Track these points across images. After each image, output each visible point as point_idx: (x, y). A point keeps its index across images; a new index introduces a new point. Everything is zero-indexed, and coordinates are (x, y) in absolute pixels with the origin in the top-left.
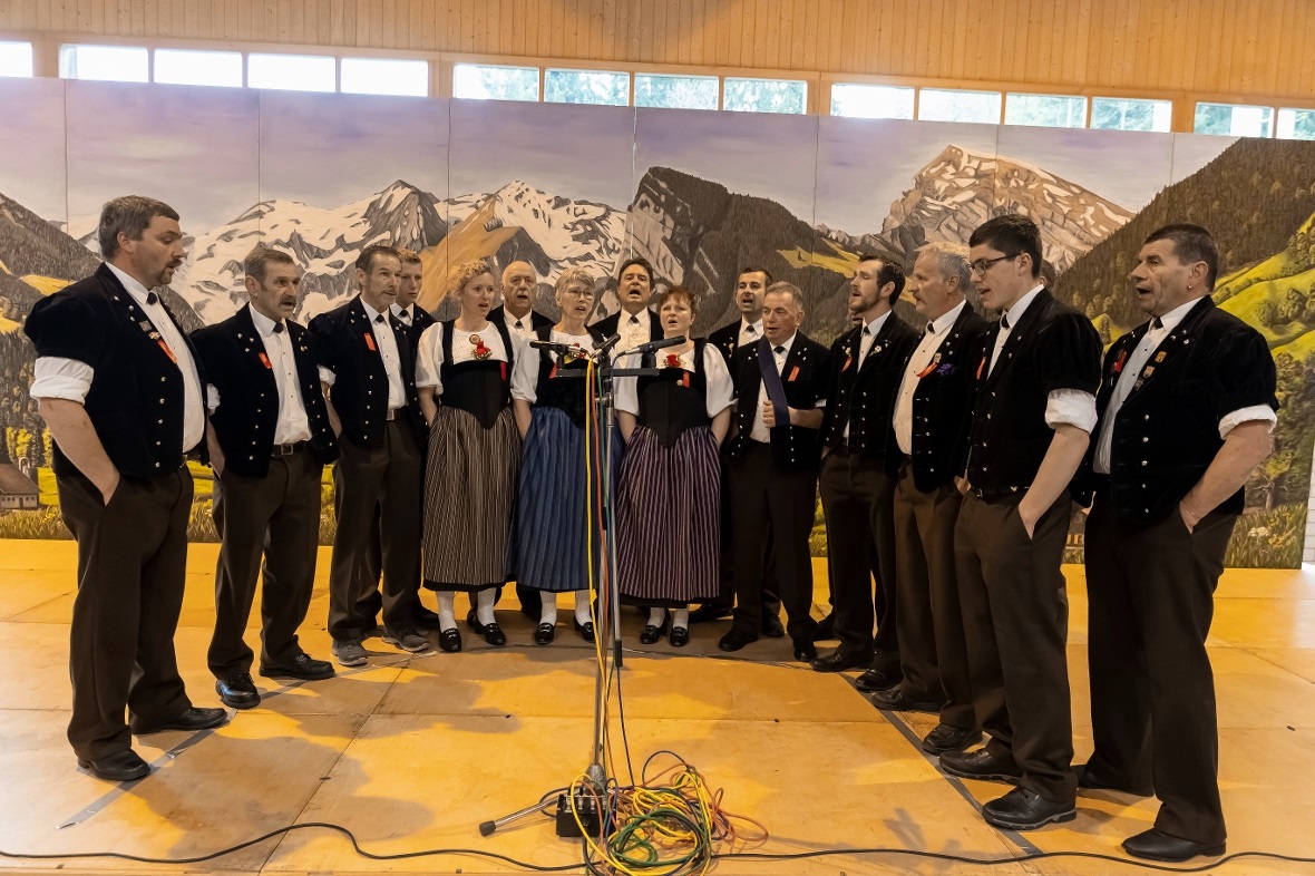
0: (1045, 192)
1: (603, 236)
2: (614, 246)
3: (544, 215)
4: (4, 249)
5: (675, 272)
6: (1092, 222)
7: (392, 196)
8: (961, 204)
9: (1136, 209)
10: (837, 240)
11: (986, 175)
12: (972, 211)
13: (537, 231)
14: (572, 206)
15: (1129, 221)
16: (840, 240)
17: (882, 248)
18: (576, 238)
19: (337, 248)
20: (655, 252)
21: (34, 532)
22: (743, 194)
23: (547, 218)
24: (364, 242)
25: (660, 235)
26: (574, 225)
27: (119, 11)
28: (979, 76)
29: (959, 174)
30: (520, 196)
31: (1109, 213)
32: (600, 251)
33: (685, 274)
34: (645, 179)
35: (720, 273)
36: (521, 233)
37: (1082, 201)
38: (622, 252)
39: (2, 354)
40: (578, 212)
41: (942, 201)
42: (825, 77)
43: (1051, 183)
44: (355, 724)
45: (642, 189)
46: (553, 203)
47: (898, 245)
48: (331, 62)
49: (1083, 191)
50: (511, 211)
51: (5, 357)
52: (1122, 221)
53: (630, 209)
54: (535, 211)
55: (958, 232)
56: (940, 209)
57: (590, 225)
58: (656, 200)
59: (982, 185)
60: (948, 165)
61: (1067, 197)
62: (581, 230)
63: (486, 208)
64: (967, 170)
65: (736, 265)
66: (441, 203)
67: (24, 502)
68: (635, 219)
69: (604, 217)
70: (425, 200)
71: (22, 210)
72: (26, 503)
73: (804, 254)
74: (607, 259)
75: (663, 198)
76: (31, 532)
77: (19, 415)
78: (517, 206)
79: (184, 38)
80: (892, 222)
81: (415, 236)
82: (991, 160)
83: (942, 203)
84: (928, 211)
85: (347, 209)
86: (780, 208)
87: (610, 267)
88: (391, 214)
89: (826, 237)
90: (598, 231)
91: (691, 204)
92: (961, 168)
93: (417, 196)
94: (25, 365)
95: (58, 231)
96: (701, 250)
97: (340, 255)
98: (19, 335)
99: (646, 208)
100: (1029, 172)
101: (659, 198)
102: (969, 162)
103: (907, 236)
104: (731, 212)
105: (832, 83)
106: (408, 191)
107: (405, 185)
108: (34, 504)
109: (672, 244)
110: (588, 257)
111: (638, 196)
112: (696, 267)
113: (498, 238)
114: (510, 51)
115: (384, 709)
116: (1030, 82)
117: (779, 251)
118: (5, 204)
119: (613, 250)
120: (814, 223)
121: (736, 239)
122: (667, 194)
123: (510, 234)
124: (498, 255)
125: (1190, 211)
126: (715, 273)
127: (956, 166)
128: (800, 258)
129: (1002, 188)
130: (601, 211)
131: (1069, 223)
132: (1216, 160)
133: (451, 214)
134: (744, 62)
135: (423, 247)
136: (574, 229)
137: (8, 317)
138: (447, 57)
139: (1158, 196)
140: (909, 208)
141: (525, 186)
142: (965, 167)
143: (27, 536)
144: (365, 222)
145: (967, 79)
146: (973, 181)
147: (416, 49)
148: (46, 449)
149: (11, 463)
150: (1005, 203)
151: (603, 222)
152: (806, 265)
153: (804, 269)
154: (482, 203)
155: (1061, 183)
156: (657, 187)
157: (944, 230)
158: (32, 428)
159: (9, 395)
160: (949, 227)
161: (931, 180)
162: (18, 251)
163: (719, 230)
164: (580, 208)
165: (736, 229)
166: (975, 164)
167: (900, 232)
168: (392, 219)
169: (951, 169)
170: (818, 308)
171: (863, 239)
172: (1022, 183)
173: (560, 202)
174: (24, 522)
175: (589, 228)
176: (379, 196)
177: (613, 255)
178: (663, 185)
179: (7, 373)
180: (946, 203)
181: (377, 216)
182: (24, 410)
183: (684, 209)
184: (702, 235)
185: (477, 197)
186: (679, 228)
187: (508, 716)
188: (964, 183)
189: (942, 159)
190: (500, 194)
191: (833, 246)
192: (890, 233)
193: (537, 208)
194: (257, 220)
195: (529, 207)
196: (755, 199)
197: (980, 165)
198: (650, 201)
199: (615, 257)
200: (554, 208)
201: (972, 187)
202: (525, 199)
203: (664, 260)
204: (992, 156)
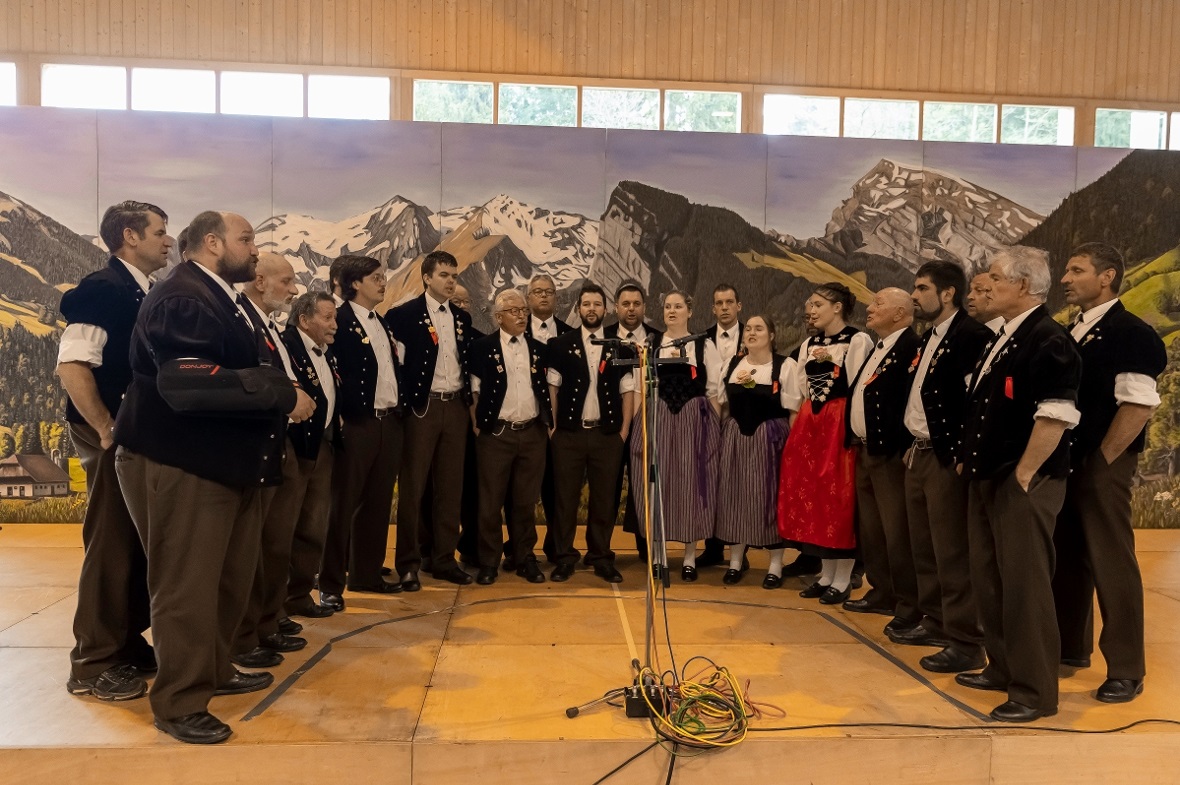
0: (967, 199)
1: (579, 243)
2: (589, 251)
3: (526, 225)
4: (40, 261)
5: (643, 273)
6: (1008, 225)
7: (391, 209)
8: (894, 210)
9: (1046, 213)
10: (785, 243)
11: (914, 185)
12: (904, 217)
13: (520, 239)
14: (551, 216)
15: (1040, 223)
16: (789, 244)
17: (826, 250)
18: (555, 245)
20: (625, 256)
21: (64, 516)
22: (703, 204)
23: (529, 227)
25: (630, 240)
26: (553, 233)
27: (98, 34)
28: (898, 87)
29: (892, 184)
30: (505, 208)
31: (1023, 217)
32: (576, 256)
33: (652, 275)
34: (616, 192)
35: (683, 274)
36: (506, 241)
37: (999, 207)
38: (596, 256)
39: (37, 355)
40: (557, 221)
41: (877, 208)
42: (758, 88)
43: (972, 191)
45: (613, 201)
46: (534, 214)
47: (839, 247)
48: (300, 77)
49: (1000, 197)
51: (39, 359)
52: (1034, 223)
53: (602, 218)
54: (519, 222)
55: (891, 236)
56: (875, 215)
57: (568, 233)
58: (625, 210)
59: (912, 193)
60: (881, 176)
61: (985, 203)
62: (560, 238)
63: (475, 219)
64: (898, 180)
65: (697, 267)
66: (435, 215)
67: (56, 489)
68: (607, 227)
69: (580, 225)
70: (420, 213)
71: (57, 225)
72: (57, 491)
73: (757, 256)
74: (583, 263)
75: (632, 208)
76: (61, 517)
77: (52, 411)
78: (502, 217)
79: (160, 58)
80: (834, 226)
81: (412, 245)
82: (919, 172)
83: (877, 210)
84: (865, 216)
85: (350, 222)
86: (735, 216)
87: (586, 270)
88: (390, 225)
89: (776, 240)
90: (575, 237)
91: (657, 213)
92: (893, 179)
93: (413, 210)
95: (91, 245)
98: (53, 338)
99: (616, 218)
100: (952, 181)
101: (628, 209)
102: (900, 174)
103: (847, 239)
104: (692, 221)
105: (763, 94)
106: (405, 205)
107: (403, 199)
108: (64, 491)
109: (639, 248)
110: (566, 261)
111: (610, 207)
112: (662, 269)
113: (485, 246)
114: (465, 67)
116: (945, 92)
117: (735, 254)
118: (42, 221)
119: (589, 255)
120: (765, 229)
121: (697, 243)
122: (635, 205)
123: (496, 242)
124: (486, 260)
125: (1092, 214)
126: (679, 274)
127: (889, 177)
128: (753, 259)
129: (929, 196)
130: (577, 221)
131: (989, 226)
132: (1114, 169)
133: (443, 225)
134: (683, 76)
135: (418, 254)
136: (553, 236)
137: (43, 321)
138: (407, 74)
139: (1065, 201)
140: (848, 213)
141: (510, 199)
142: (897, 178)
143: (57, 521)
144: (367, 233)
145: (888, 89)
147: (378, 67)
149: (44, 454)
150: (932, 209)
151: (579, 230)
152: (759, 265)
153: (757, 269)
154: (471, 214)
155: (980, 191)
156: (626, 199)
157: (879, 233)
159: (44, 392)
160: (883, 231)
161: (867, 190)
162: (53, 262)
163: (682, 236)
164: (558, 218)
165: (697, 235)
166: (905, 175)
167: (841, 236)
168: (391, 229)
169: (884, 180)
170: (770, 304)
171: (809, 241)
172: (946, 192)
173: (541, 213)
174: (55, 507)
175: (567, 236)
176: (379, 210)
177: (588, 259)
178: (631, 197)
179: (42, 372)
180: (880, 210)
181: (378, 227)
182: (57, 405)
183: (651, 217)
184: (666, 240)
185: (467, 209)
186: (646, 234)
187: (554, 645)
188: (896, 191)
189: (876, 171)
190: (487, 207)
191: (783, 249)
192: (832, 236)
193: (520, 218)
194: (269, 232)
195: (513, 218)
196: (713, 208)
197: (909, 176)
198: (620, 211)
199: (590, 261)
200: (535, 218)
201: (902, 195)
202: (509, 211)
203: (633, 262)
204: (920, 168)
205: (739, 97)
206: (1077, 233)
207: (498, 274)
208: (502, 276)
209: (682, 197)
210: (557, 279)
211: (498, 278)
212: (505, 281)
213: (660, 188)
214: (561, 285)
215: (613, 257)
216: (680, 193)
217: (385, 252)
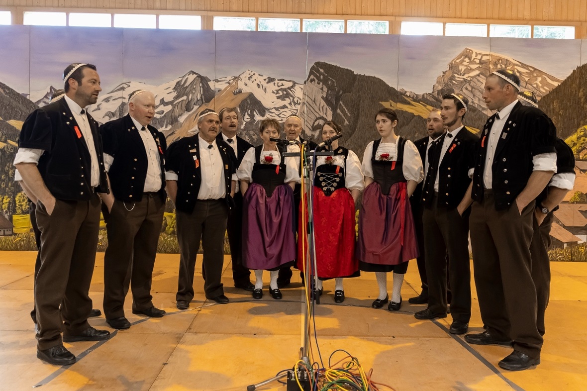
0: (516, 70)
1: (292, 96)
2: (297, 101)
3: (262, 86)
5: (328, 113)
6: (540, 85)
7: (187, 78)
8: (473, 77)
9: (563, 78)
10: (409, 96)
11: (485, 62)
12: (478, 81)
13: (259, 95)
14: (276, 82)
15: (559, 84)
16: (411, 96)
17: (433, 100)
18: (278, 98)
19: (160, 104)
20: (318, 104)
21: (10, 247)
22: (362, 74)
23: (264, 88)
24: (173, 101)
25: (321, 95)
26: (277, 91)
28: (475, 16)
29: (472, 62)
30: (251, 77)
31: (549, 80)
32: (290, 104)
33: (333, 115)
34: (313, 68)
35: (351, 114)
36: (251, 96)
37: (535, 75)
38: (301, 104)
40: (279, 84)
42: (398, 19)
43: (519, 66)
44: (178, 338)
45: (311, 73)
46: (267, 81)
48: (154, 17)
49: (535, 69)
50: (246, 85)
52: (556, 84)
53: (305, 83)
54: (258, 85)
55: (471, 92)
56: (462, 80)
57: (286, 91)
58: (318, 78)
59: (483, 67)
60: (465, 58)
61: (527, 73)
62: (281, 94)
63: (234, 83)
64: (475, 60)
65: (359, 110)
66: (212, 81)
67: (6, 232)
68: (308, 88)
69: (292, 87)
70: (204, 80)
71: (8, 88)
73: (393, 104)
74: (294, 108)
75: (322, 77)
76: (8, 247)
77: (4, 189)
78: (249, 82)
79: (83, 7)
80: (438, 87)
81: (199, 98)
82: (487, 55)
83: (463, 77)
84: (456, 81)
85: (165, 85)
86: (381, 81)
87: (296, 111)
88: (187, 87)
89: (404, 95)
90: (289, 93)
91: (336, 79)
92: (472, 59)
93: (200, 78)
94: (8, 164)
95: (25, 99)
96: (341, 102)
97: (162, 108)
98: (5, 149)
99: (313, 82)
100: (507, 60)
101: (320, 77)
102: (476, 56)
104: (356, 84)
105: (401, 22)
106: (195, 76)
107: (194, 73)
108: (10, 233)
109: (326, 100)
110: (284, 107)
111: (309, 76)
112: (339, 111)
113: (240, 98)
114: (241, 10)
115: (192, 330)
116: (501, 19)
117: (380, 102)
119: (297, 103)
120: (398, 88)
121: (359, 97)
122: (323, 75)
123: (246, 96)
124: (240, 106)
126: (349, 114)
127: (470, 59)
128: (391, 106)
129: (493, 69)
130: (291, 84)
131: (529, 86)
133: (216, 87)
134: (357, 13)
135: (202, 103)
136: (277, 93)
138: (210, 14)
139: (574, 71)
140: (446, 80)
141: (253, 72)
143: (6, 249)
144: (174, 91)
145: (470, 18)
146: (478, 65)
147: (195, 10)
148: (17, 205)
151: (292, 89)
154: (232, 81)
155: (524, 66)
156: (318, 71)
157: (464, 90)
158: (11, 195)
160: (467, 89)
161: (457, 66)
162: (6, 108)
163: (350, 92)
164: (280, 83)
165: (359, 92)
166: (479, 57)
167: (442, 92)
168: (187, 89)
169: (467, 60)
170: (401, 131)
171: (423, 95)
172: (503, 66)
173: (270, 80)
174: (5, 242)
175: (285, 93)
176: (181, 79)
177: (297, 106)
178: (322, 70)
180: (465, 77)
181: (180, 89)
182: (7, 186)
183: (333, 82)
184: (341, 95)
185: (229, 78)
186: (330, 92)
187: (255, 334)
188: (474, 66)
189: (462, 55)
190: (240, 77)
191: (408, 99)
192: (437, 92)
193: (259, 83)
194: (121, 91)
195: (255, 83)
196: (369, 77)
197: (482, 58)
198: (315, 79)
199: (298, 107)
200: (267, 83)
201: (478, 68)
202: (253, 79)
203: (323, 108)
204: (488, 53)
205: (387, 23)
206: (581, 90)
207: (246, 114)
208: (249, 115)
209: (350, 70)
210: (279, 117)
211: (247, 116)
212: (251, 118)
213: (338, 65)
214: (282, 120)
215: (311, 104)
216: (349, 68)
217: (184, 102)
